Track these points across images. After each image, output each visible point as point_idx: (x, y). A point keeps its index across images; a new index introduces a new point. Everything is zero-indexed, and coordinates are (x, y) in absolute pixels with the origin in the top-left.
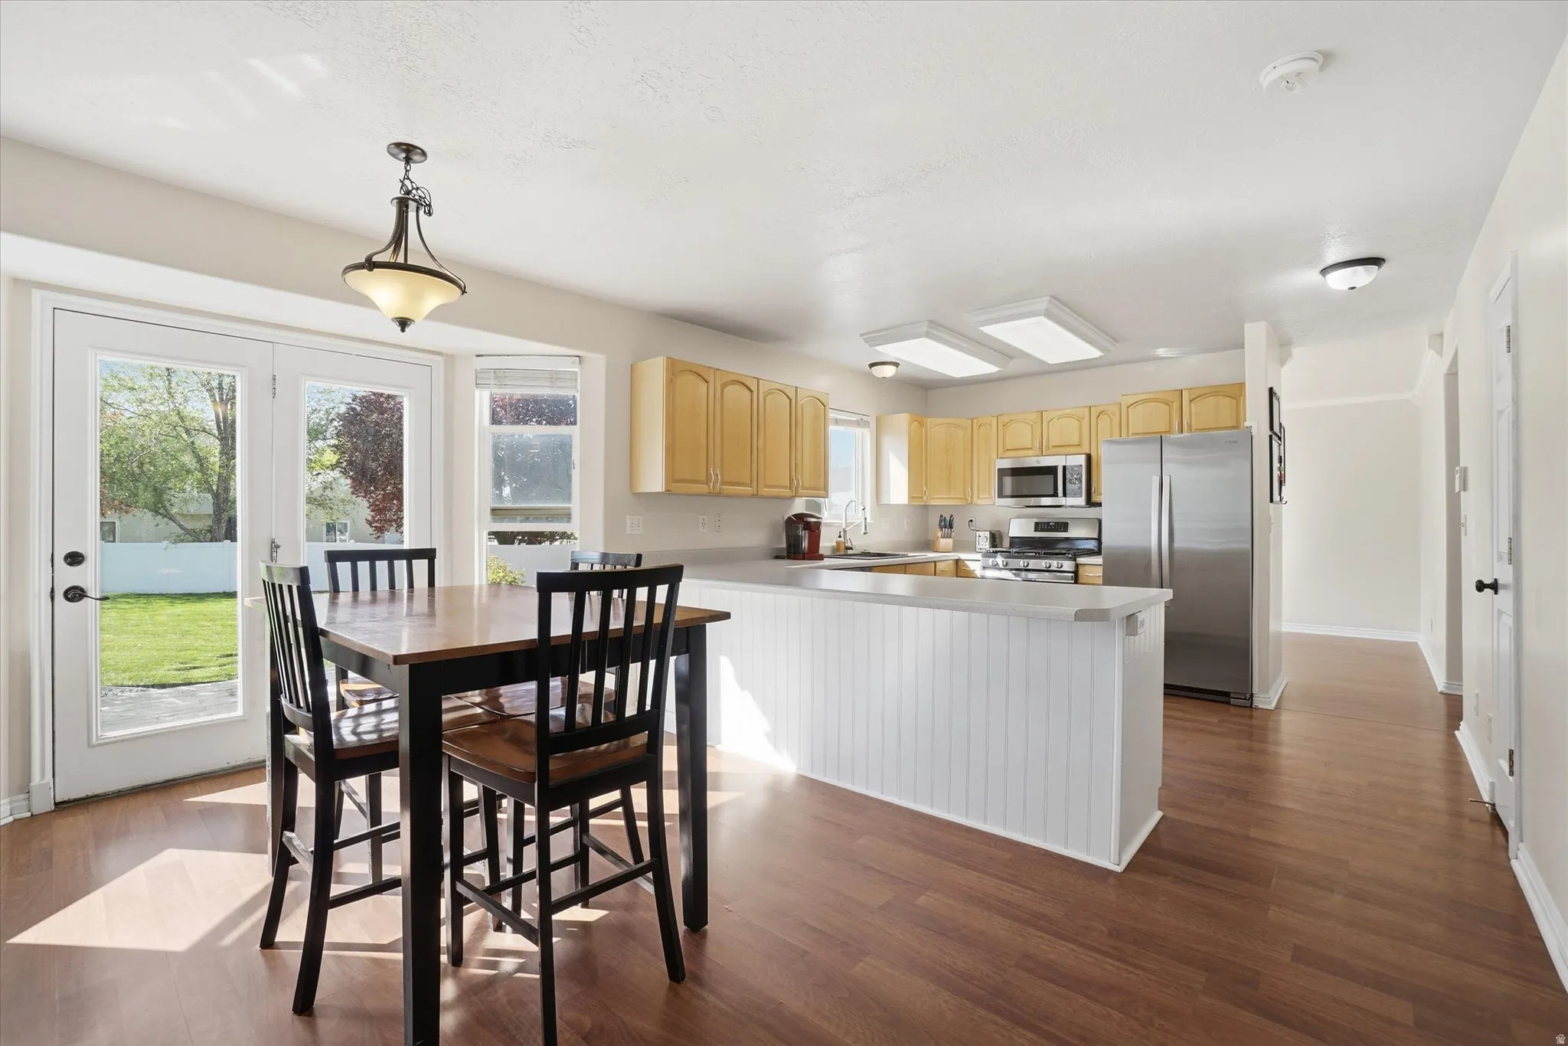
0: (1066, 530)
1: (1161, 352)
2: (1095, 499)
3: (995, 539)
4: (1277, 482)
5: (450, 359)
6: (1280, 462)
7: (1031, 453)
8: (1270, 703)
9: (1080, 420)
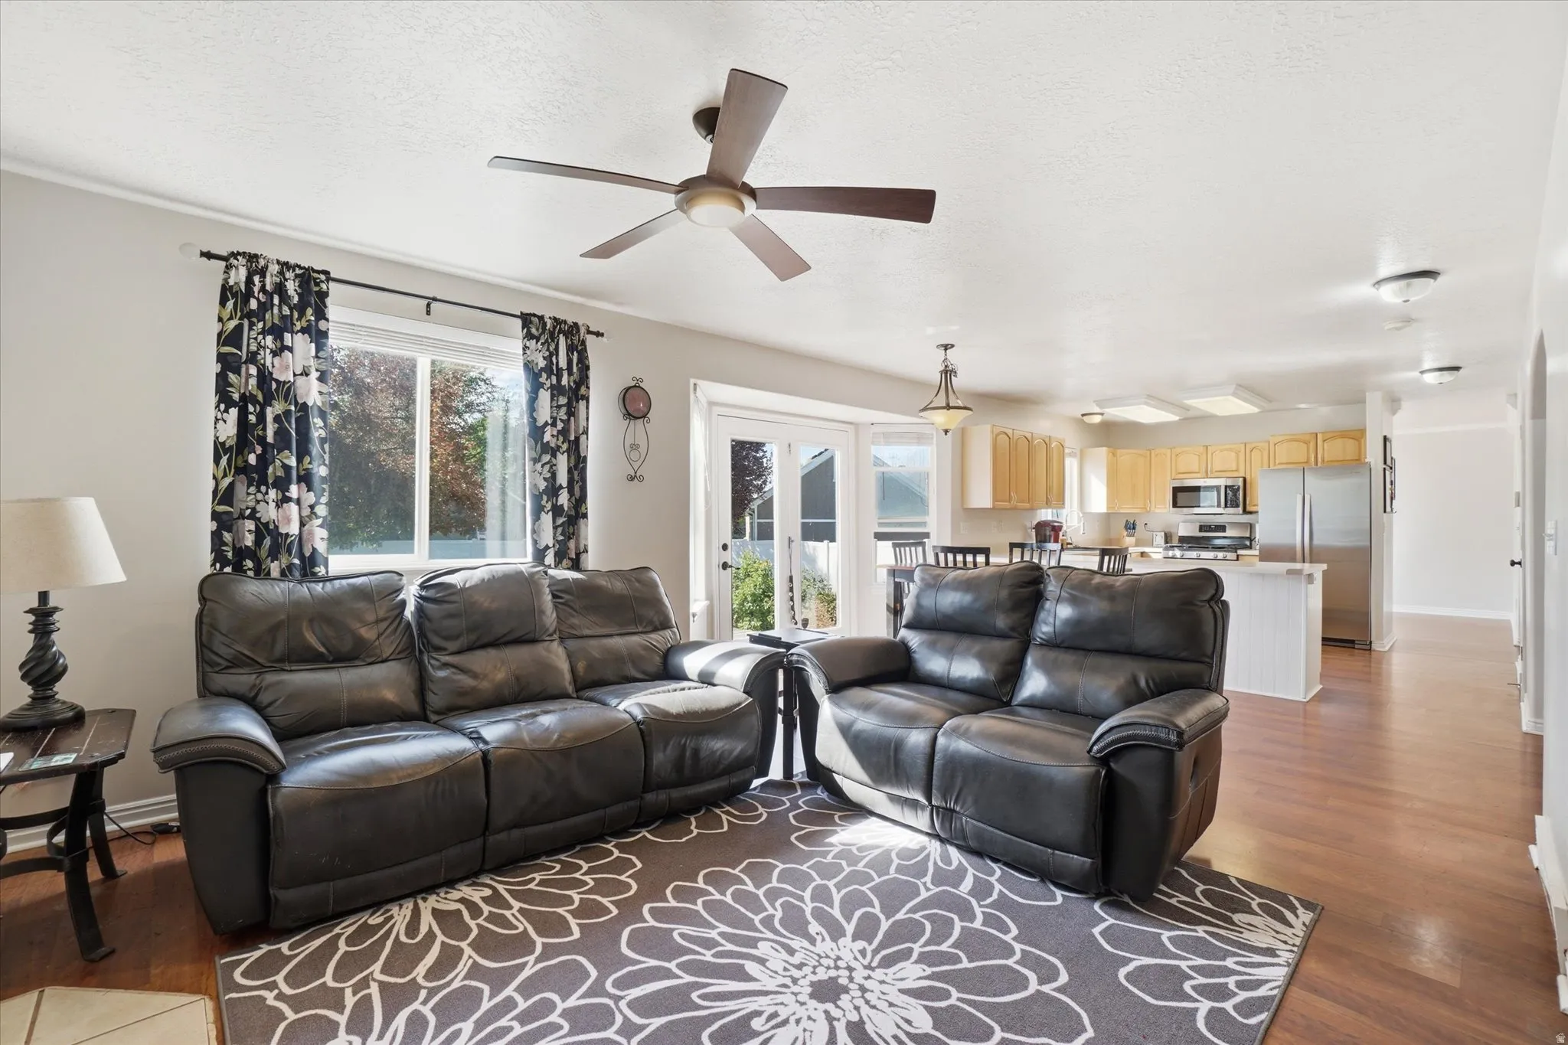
0: (1224, 531)
1: (1302, 406)
2: (1249, 508)
3: (1168, 538)
4: (1388, 498)
5: (856, 425)
6: (1392, 484)
7: (1199, 475)
8: (1384, 647)
9: (1237, 453)
